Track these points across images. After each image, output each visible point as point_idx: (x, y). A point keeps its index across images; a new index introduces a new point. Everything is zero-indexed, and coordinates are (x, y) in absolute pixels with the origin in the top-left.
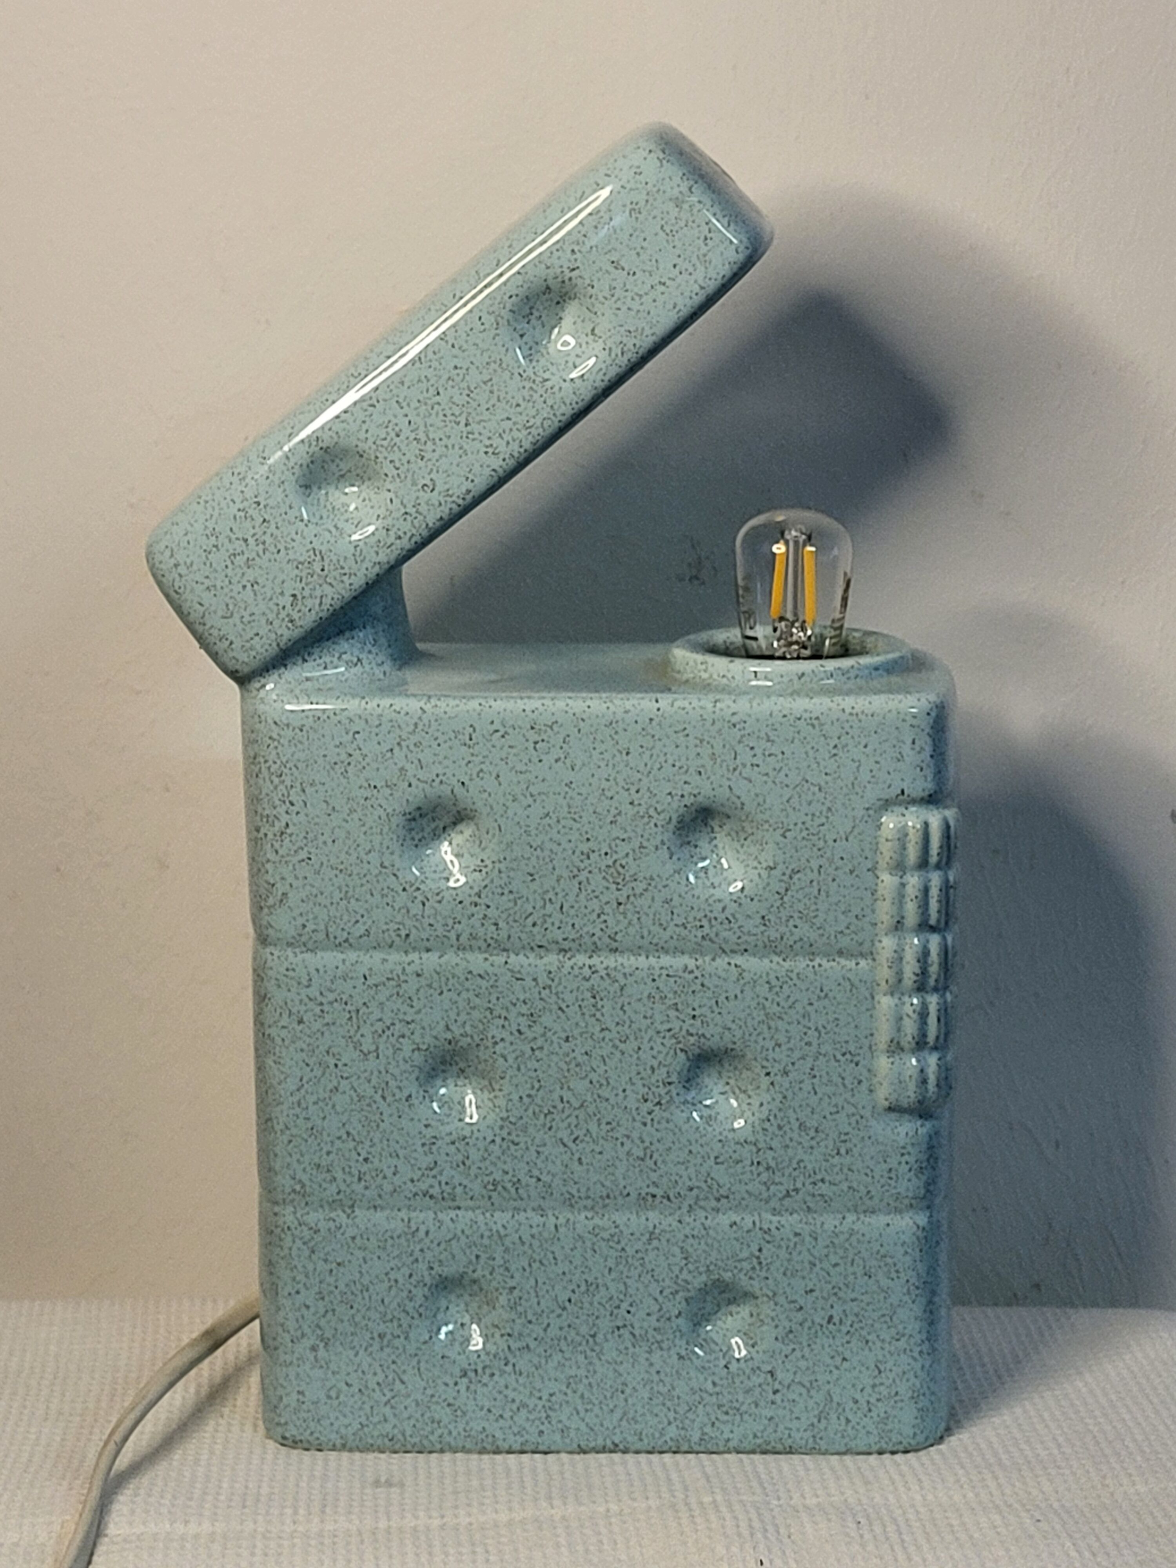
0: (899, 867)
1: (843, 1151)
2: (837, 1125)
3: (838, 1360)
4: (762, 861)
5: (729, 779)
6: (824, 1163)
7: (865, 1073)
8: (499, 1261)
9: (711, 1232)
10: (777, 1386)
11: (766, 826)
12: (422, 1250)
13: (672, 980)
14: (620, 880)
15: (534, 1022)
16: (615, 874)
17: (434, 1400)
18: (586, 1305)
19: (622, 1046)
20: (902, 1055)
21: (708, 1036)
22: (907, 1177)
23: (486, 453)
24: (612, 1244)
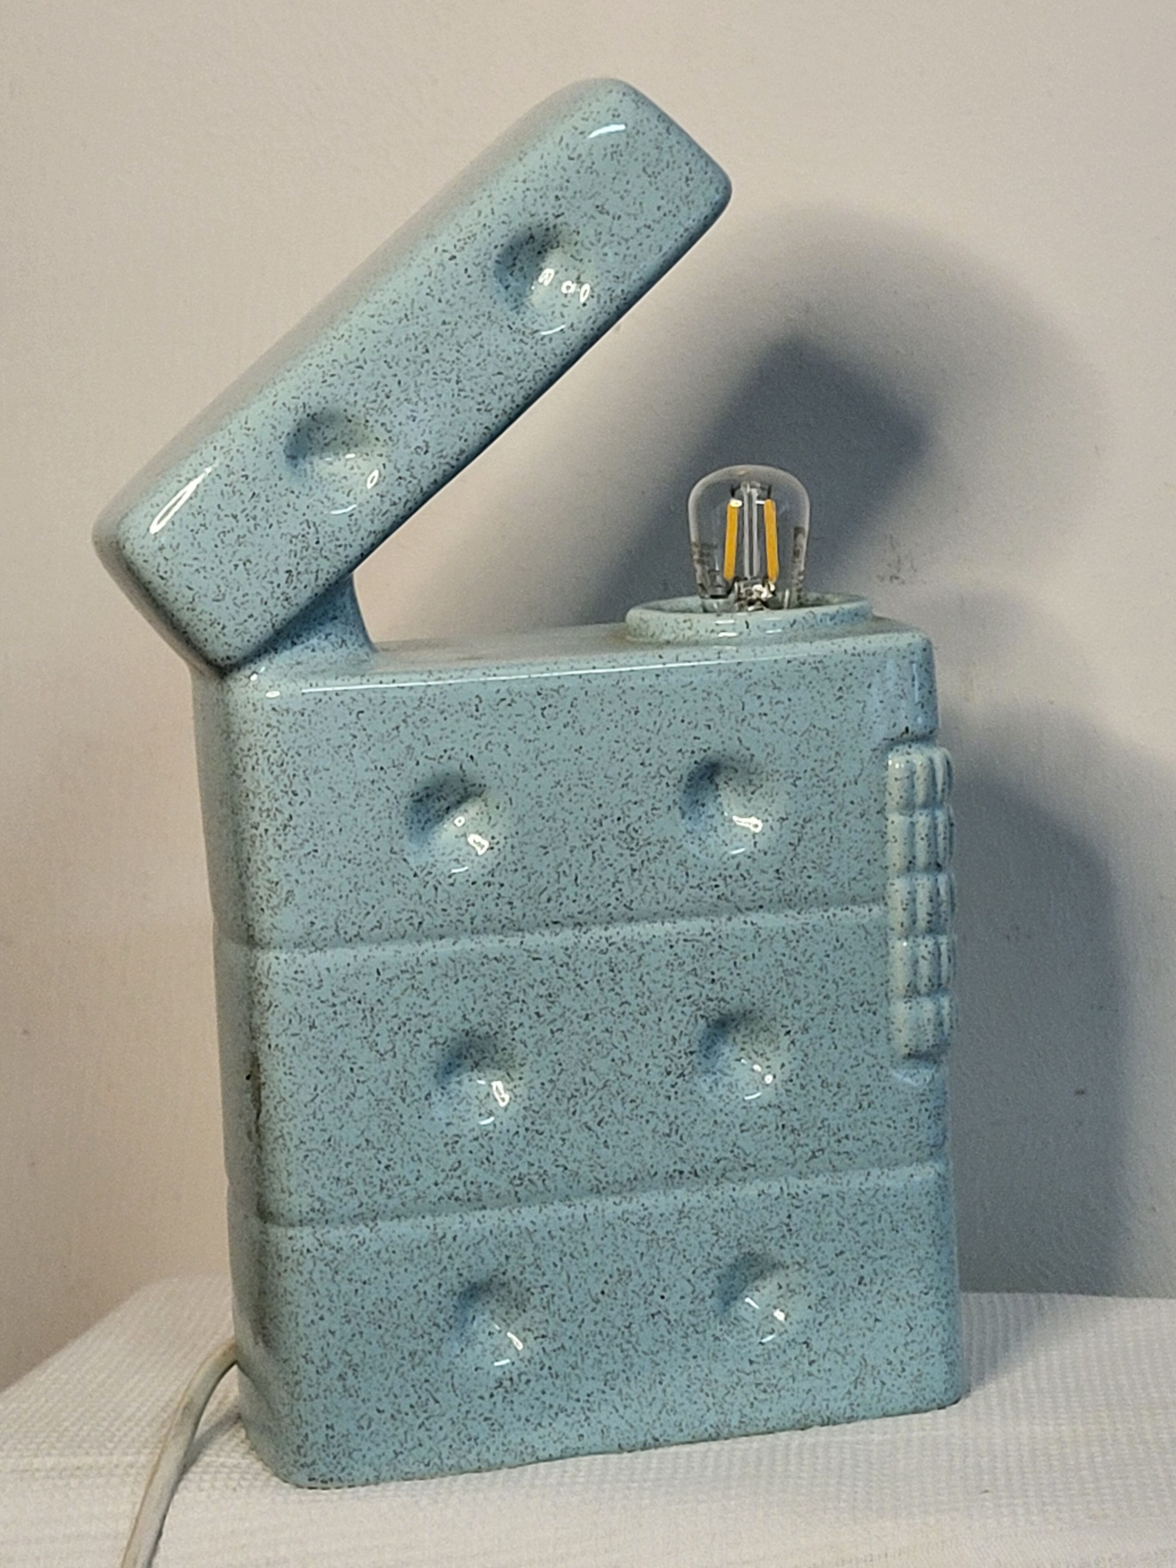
0: (909, 806)
1: (865, 1105)
2: (858, 1078)
3: (871, 1322)
4: (773, 813)
5: (738, 731)
6: (847, 1119)
7: (883, 1021)
8: (530, 1260)
9: (741, 1204)
10: (813, 1356)
11: (777, 776)
12: (450, 1257)
13: (690, 944)
14: (633, 845)
15: (553, 1002)
16: (629, 840)
17: (469, 1416)
18: (620, 1295)
19: (642, 1019)
20: (919, 999)
21: (728, 999)
22: (926, 1126)
23: (479, 410)
24: (643, 1228)
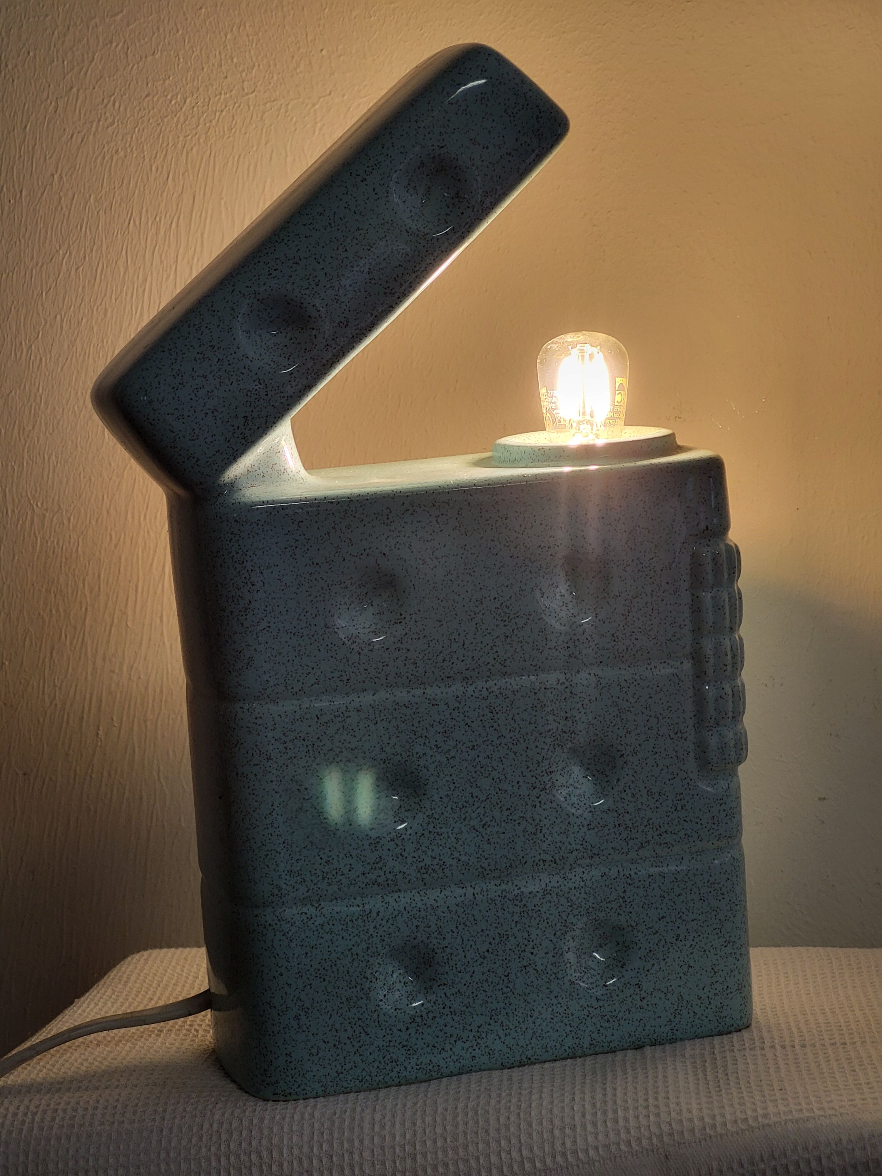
2: (674, 788)
6: (666, 819)
8: (434, 928)
9: (589, 883)
10: (643, 995)
12: (375, 928)
13: (549, 692)
14: (506, 618)
15: (447, 737)
16: (503, 614)
17: (392, 1044)
18: (500, 952)
19: (514, 748)
21: (578, 732)
22: (724, 822)
24: (517, 902)
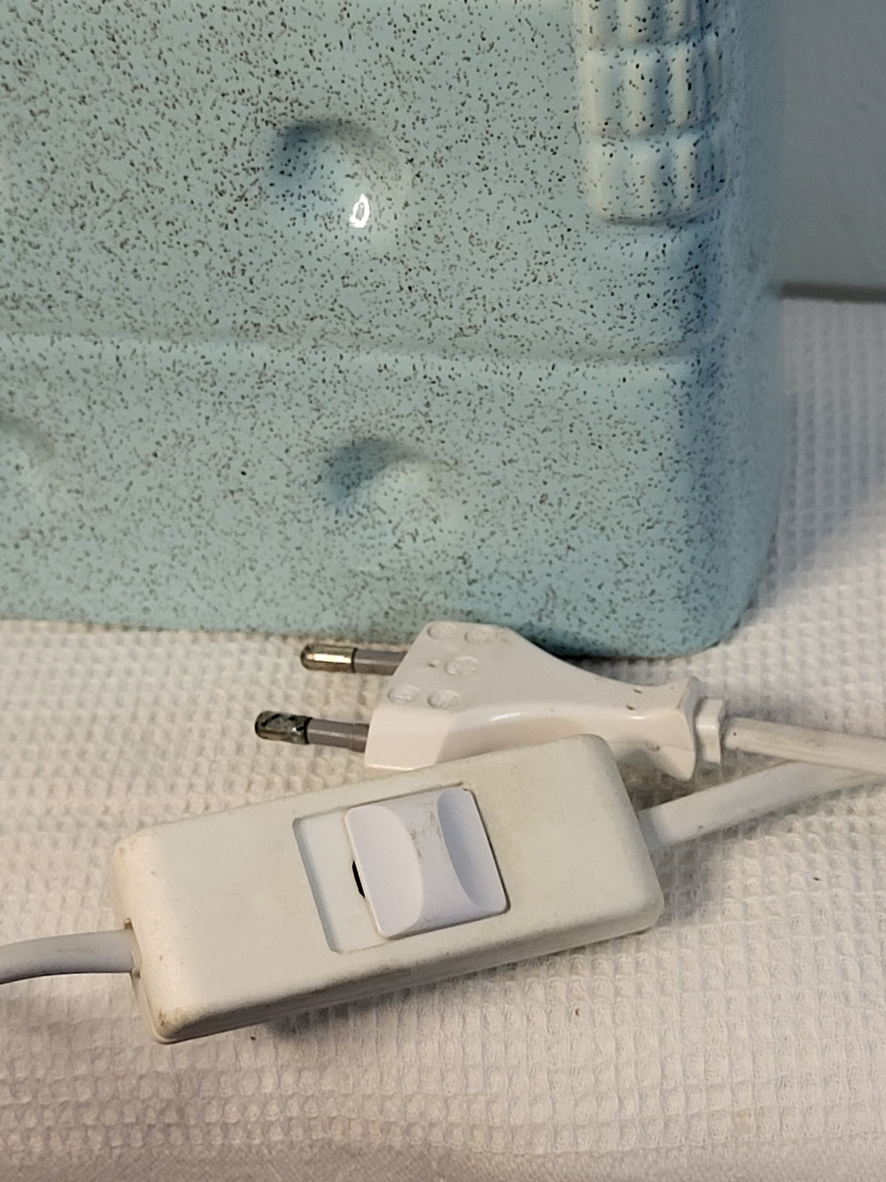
1: (543, 277)
2: (529, 240)
3: (561, 550)
6: (514, 293)
7: (569, 166)
8: (44, 401)
9: (350, 377)
10: (473, 576)
15: (26, 73)
18: (180, 462)
19: (170, 113)
20: (626, 143)
21: (306, 102)
22: (649, 316)
24: (206, 386)
